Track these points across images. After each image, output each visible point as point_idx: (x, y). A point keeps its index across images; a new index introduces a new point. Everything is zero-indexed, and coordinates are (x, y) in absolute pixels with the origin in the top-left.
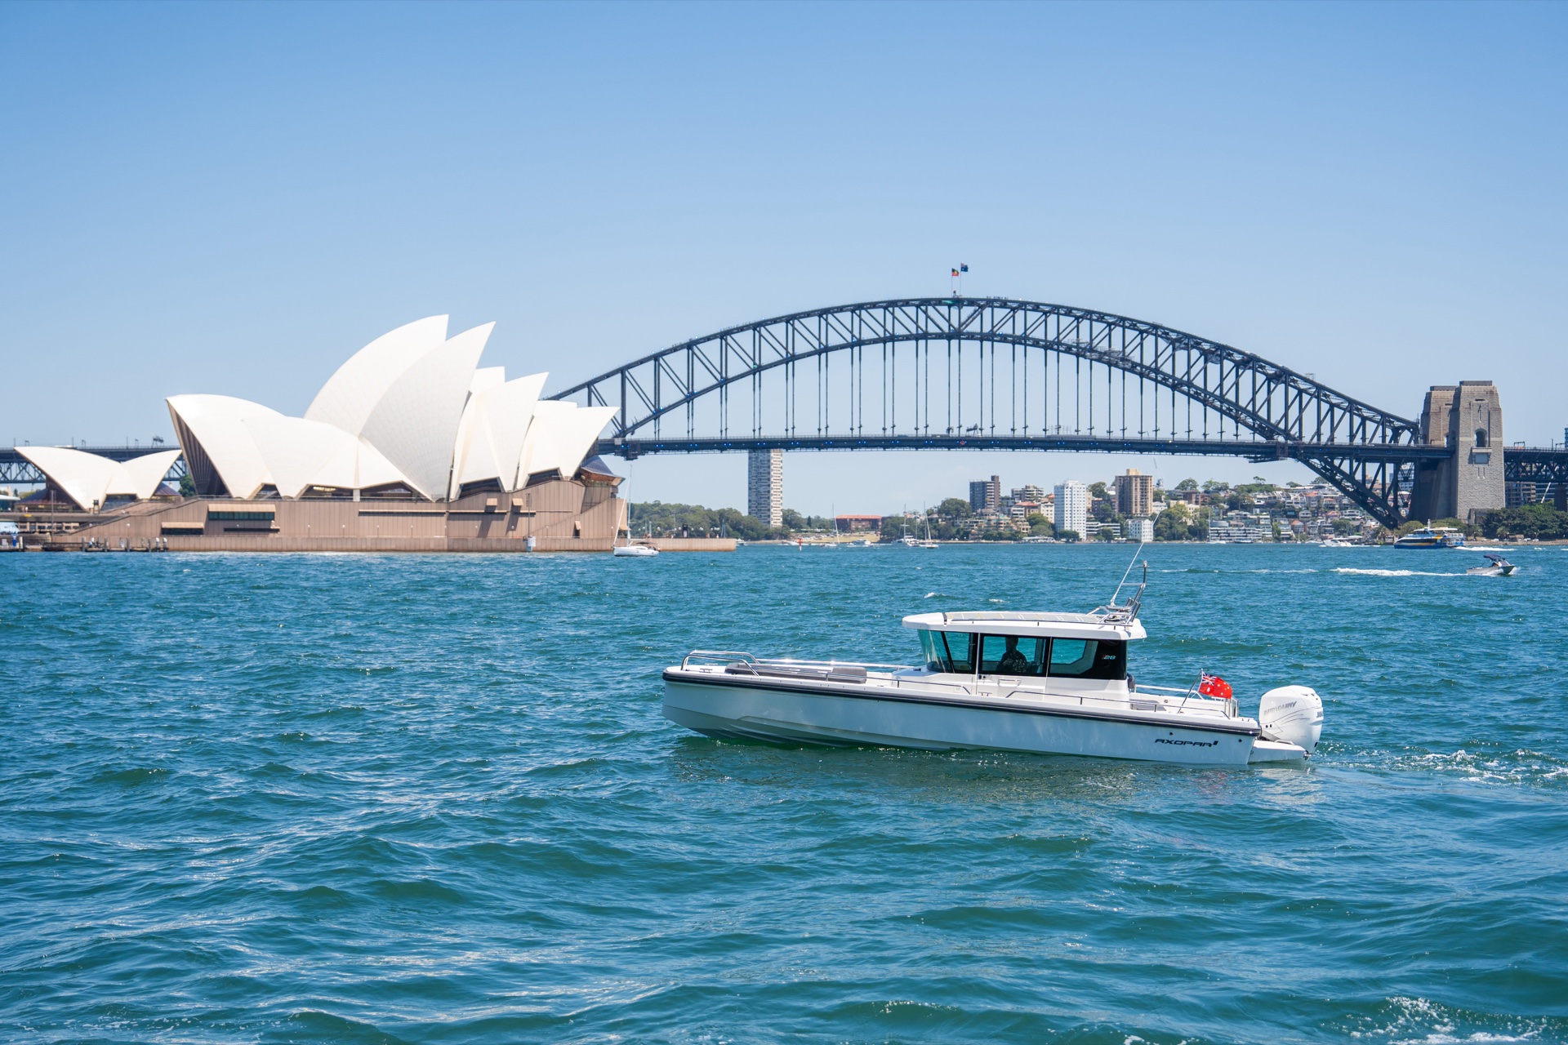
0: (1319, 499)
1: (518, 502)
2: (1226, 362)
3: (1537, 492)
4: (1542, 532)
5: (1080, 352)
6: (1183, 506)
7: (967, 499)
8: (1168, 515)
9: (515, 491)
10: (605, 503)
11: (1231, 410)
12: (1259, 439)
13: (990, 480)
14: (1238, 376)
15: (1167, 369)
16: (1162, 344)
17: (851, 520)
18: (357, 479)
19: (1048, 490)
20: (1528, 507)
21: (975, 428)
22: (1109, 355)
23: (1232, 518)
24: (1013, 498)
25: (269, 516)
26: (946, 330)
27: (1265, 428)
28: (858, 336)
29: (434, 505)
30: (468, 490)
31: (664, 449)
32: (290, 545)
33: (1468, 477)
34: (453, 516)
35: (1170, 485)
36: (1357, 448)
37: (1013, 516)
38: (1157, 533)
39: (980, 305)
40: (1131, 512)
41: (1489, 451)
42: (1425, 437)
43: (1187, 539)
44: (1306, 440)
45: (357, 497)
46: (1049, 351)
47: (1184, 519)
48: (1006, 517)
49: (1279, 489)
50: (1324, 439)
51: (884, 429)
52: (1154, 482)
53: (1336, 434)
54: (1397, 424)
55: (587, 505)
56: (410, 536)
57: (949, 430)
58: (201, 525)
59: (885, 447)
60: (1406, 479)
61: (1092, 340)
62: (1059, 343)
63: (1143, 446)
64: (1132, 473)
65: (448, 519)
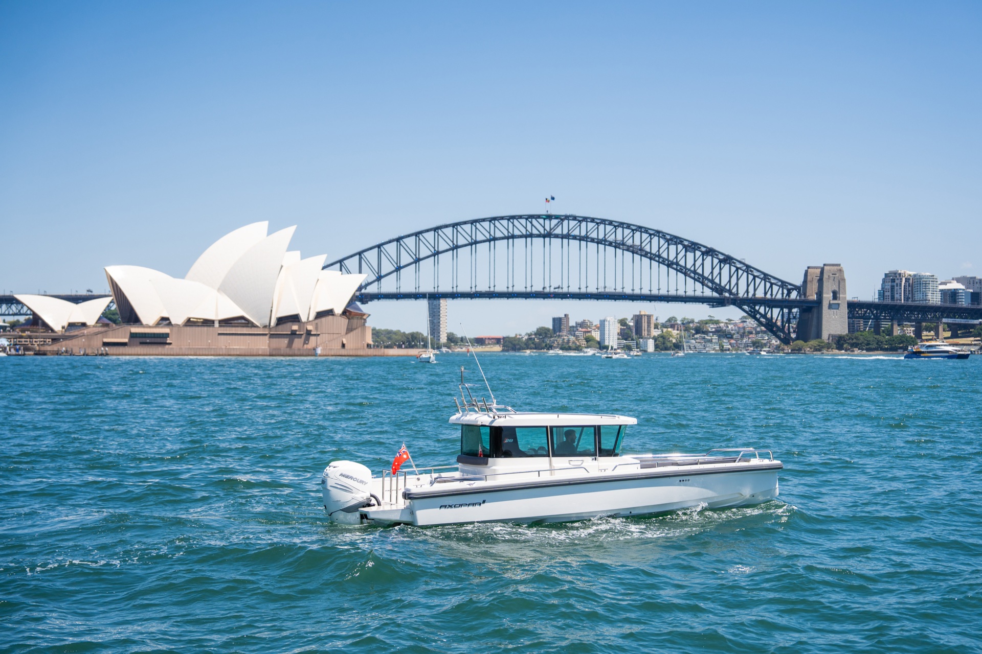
0: (744, 328)
1: (310, 327)
2: (697, 252)
3: (864, 325)
4: (868, 347)
5: (616, 245)
6: (670, 332)
7: (551, 327)
8: (662, 337)
9: (308, 322)
10: (360, 329)
11: (700, 279)
12: (715, 295)
13: (563, 316)
14: (703, 260)
15: (665, 255)
16: (662, 241)
17: (486, 338)
18: (217, 315)
19: (596, 322)
20: (859, 333)
21: (559, 288)
22: (633, 248)
23: (697, 339)
24: (576, 327)
25: (166, 335)
26: (542, 232)
27: (719, 289)
28: (493, 235)
29: (261, 329)
30: (281, 321)
31: (383, 298)
32: (178, 352)
33: (828, 316)
34: (272, 336)
35: (662, 320)
36: (768, 300)
37: (577, 337)
38: (656, 346)
39: (562, 218)
40: (642, 334)
41: (839, 302)
42: (805, 294)
43: (673, 350)
44: (741, 295)
45: (217, 325)
46: (599, 245)
47: (671, 339)
48: (573, 337)
49: (722, 323)
50: (750, 295)
51: (508, 288)
52: (654, 318)
53: (756, 293)
54: (790, 287)
55: (349, 330)
56: (247, 347)
57: (544, 288)
58: (126, 340)
59: (508, 298)
60: (794, 318)
61: (623, 238)
62: (605, 240)
63: (652, 298)
64: (643, 313)
65: (270, 337)
